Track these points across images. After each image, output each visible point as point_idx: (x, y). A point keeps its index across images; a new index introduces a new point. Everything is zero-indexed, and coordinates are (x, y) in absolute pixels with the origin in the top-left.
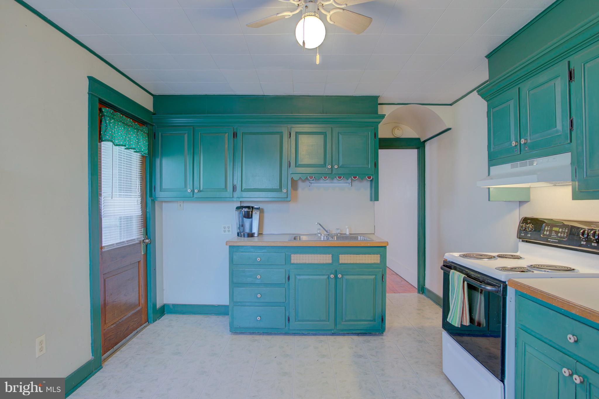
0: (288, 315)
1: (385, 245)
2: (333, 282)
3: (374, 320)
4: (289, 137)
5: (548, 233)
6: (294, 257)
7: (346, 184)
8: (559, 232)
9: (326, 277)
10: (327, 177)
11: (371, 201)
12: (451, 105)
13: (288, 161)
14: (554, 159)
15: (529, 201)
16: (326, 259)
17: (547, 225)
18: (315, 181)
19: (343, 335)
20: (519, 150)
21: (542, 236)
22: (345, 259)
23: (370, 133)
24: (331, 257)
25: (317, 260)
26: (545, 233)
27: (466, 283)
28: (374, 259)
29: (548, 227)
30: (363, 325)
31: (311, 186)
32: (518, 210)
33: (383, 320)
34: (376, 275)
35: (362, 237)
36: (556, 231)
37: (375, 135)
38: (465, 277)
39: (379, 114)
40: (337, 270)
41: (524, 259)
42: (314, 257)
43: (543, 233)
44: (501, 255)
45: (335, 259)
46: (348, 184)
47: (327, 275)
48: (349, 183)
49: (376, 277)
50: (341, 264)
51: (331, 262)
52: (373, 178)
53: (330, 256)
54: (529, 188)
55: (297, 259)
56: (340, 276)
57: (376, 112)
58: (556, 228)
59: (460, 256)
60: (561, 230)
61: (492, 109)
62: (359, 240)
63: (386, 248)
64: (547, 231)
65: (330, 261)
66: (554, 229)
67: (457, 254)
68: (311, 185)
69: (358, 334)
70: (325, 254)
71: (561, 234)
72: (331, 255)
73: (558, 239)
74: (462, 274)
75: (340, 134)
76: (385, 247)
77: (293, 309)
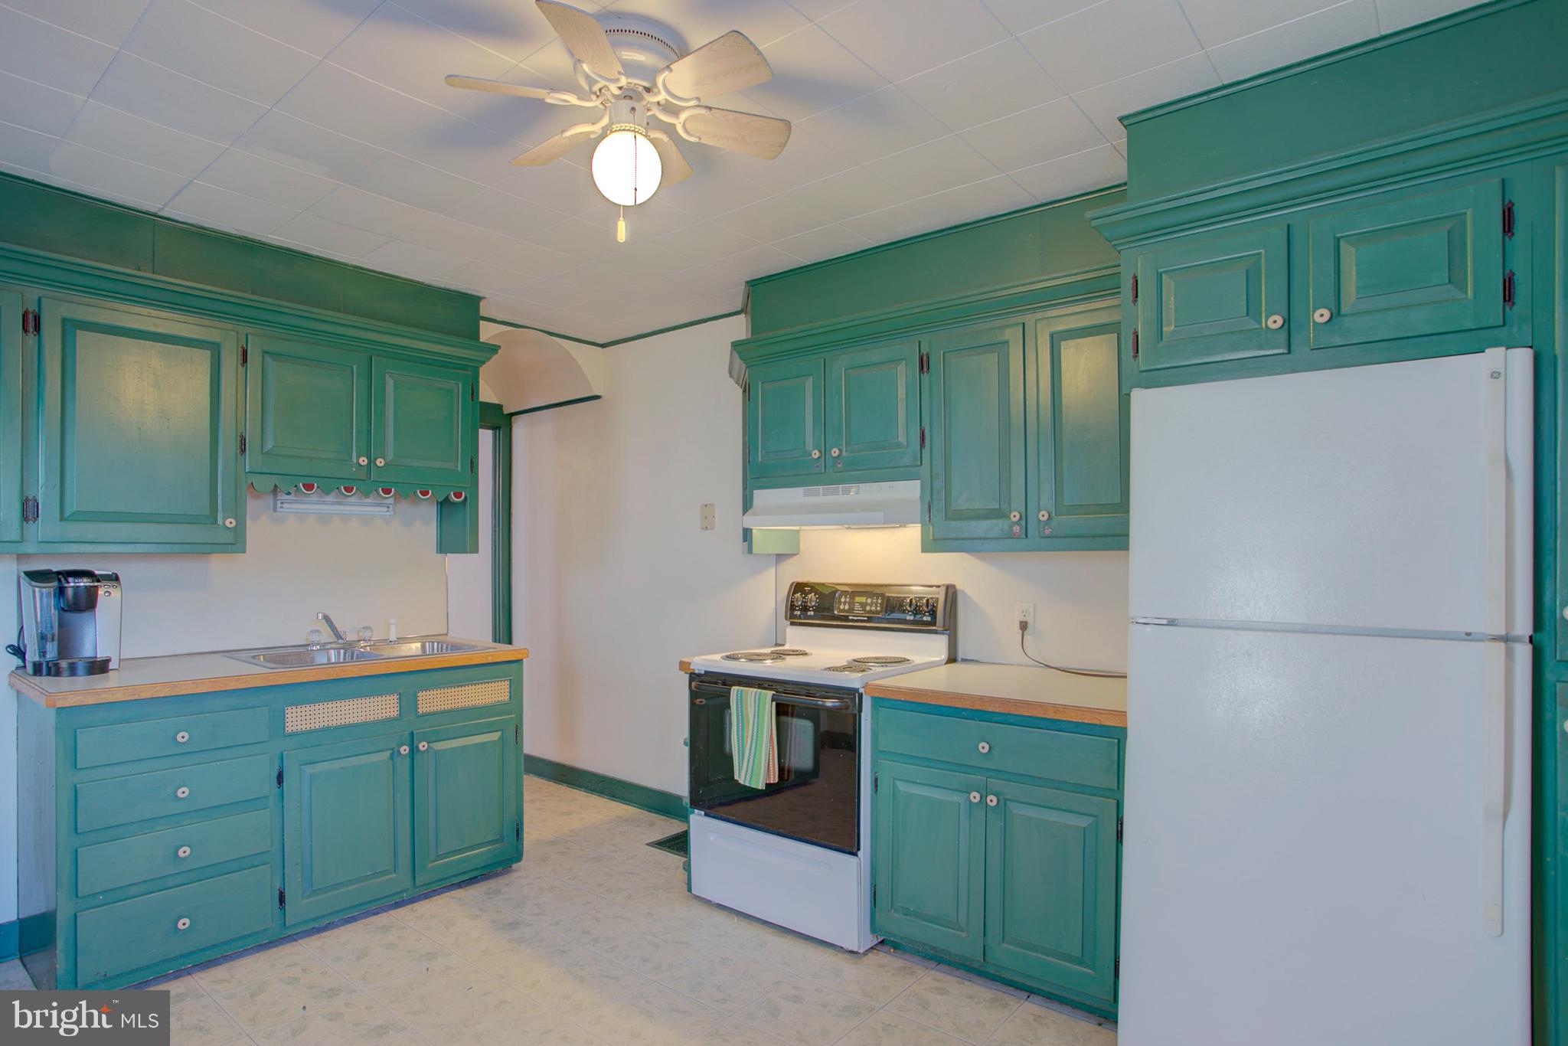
0: (278, 886)
1: (519, 657)
2: (404, 767)
3: (501, 840)
4: (240, 361)
5: (847, 607)
6: (294, 715)
7: (378, 509)
8: (866, 604)
9: (386, 755)
10: (353, 488)
11: (440, 553)
12: (603, 346)
13: (239, 434)
14: (890, 487)
15: (796, 554)
16: (383, 707)
17: (845, 593)
18: (296, 496)
19: (426, 898)
20: (823, 465)
21: (836, 612)
22: (431, 701)
23: (460, 385)
24: (396, 701)
25: (360, 714)
26: (842, 607)
27: (774, 703)
28: (495, 692)
29: (845, 598)
30: (479, 854)
31: (281, 510)
32: (774, 570)
33: (519, 833)
34: (502, 730)
35: (436, 644)
36: (861, 604)
37: (474, 391)
38: (774, 694)
39: (481, 340)
40: (415, 732)
41: (811, 654)
42: (351, 707)
43: (839, 608)
44: (780, 650)
45: (408, 703)
46: (386, 509)
47: (388, 750)
48: (388, 507)
49: (503, 733)
50: (424, 715)
51: (396, 713)
52: (466, 497)
53: (393, 699)
54: (798, 532)
55: (301, 718)
56: (423, 746)
57: (475, 334)
58: (860, 598)
59: (722, 658)
60: (869, 601)
61: (762, 383)
62: (428, 653)
63: (522, 664)
64: (845, 603)
65: (394, 712)
66: (857, 599)
67: (717, 657)
68: (282, 507)
69: (459, 885)
70: (381, 695)
71: (871, 606)
72: (395, 695)
73: (867, 615)
74: (764, 691)
75: (390, 376)
76: (519, 661)
77: (297, 864)
